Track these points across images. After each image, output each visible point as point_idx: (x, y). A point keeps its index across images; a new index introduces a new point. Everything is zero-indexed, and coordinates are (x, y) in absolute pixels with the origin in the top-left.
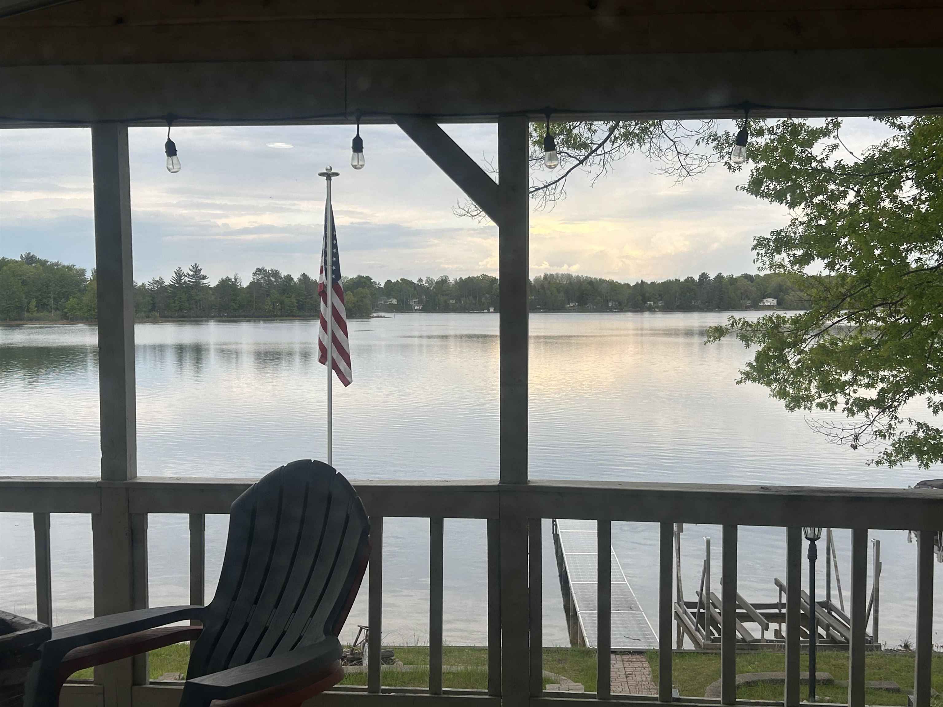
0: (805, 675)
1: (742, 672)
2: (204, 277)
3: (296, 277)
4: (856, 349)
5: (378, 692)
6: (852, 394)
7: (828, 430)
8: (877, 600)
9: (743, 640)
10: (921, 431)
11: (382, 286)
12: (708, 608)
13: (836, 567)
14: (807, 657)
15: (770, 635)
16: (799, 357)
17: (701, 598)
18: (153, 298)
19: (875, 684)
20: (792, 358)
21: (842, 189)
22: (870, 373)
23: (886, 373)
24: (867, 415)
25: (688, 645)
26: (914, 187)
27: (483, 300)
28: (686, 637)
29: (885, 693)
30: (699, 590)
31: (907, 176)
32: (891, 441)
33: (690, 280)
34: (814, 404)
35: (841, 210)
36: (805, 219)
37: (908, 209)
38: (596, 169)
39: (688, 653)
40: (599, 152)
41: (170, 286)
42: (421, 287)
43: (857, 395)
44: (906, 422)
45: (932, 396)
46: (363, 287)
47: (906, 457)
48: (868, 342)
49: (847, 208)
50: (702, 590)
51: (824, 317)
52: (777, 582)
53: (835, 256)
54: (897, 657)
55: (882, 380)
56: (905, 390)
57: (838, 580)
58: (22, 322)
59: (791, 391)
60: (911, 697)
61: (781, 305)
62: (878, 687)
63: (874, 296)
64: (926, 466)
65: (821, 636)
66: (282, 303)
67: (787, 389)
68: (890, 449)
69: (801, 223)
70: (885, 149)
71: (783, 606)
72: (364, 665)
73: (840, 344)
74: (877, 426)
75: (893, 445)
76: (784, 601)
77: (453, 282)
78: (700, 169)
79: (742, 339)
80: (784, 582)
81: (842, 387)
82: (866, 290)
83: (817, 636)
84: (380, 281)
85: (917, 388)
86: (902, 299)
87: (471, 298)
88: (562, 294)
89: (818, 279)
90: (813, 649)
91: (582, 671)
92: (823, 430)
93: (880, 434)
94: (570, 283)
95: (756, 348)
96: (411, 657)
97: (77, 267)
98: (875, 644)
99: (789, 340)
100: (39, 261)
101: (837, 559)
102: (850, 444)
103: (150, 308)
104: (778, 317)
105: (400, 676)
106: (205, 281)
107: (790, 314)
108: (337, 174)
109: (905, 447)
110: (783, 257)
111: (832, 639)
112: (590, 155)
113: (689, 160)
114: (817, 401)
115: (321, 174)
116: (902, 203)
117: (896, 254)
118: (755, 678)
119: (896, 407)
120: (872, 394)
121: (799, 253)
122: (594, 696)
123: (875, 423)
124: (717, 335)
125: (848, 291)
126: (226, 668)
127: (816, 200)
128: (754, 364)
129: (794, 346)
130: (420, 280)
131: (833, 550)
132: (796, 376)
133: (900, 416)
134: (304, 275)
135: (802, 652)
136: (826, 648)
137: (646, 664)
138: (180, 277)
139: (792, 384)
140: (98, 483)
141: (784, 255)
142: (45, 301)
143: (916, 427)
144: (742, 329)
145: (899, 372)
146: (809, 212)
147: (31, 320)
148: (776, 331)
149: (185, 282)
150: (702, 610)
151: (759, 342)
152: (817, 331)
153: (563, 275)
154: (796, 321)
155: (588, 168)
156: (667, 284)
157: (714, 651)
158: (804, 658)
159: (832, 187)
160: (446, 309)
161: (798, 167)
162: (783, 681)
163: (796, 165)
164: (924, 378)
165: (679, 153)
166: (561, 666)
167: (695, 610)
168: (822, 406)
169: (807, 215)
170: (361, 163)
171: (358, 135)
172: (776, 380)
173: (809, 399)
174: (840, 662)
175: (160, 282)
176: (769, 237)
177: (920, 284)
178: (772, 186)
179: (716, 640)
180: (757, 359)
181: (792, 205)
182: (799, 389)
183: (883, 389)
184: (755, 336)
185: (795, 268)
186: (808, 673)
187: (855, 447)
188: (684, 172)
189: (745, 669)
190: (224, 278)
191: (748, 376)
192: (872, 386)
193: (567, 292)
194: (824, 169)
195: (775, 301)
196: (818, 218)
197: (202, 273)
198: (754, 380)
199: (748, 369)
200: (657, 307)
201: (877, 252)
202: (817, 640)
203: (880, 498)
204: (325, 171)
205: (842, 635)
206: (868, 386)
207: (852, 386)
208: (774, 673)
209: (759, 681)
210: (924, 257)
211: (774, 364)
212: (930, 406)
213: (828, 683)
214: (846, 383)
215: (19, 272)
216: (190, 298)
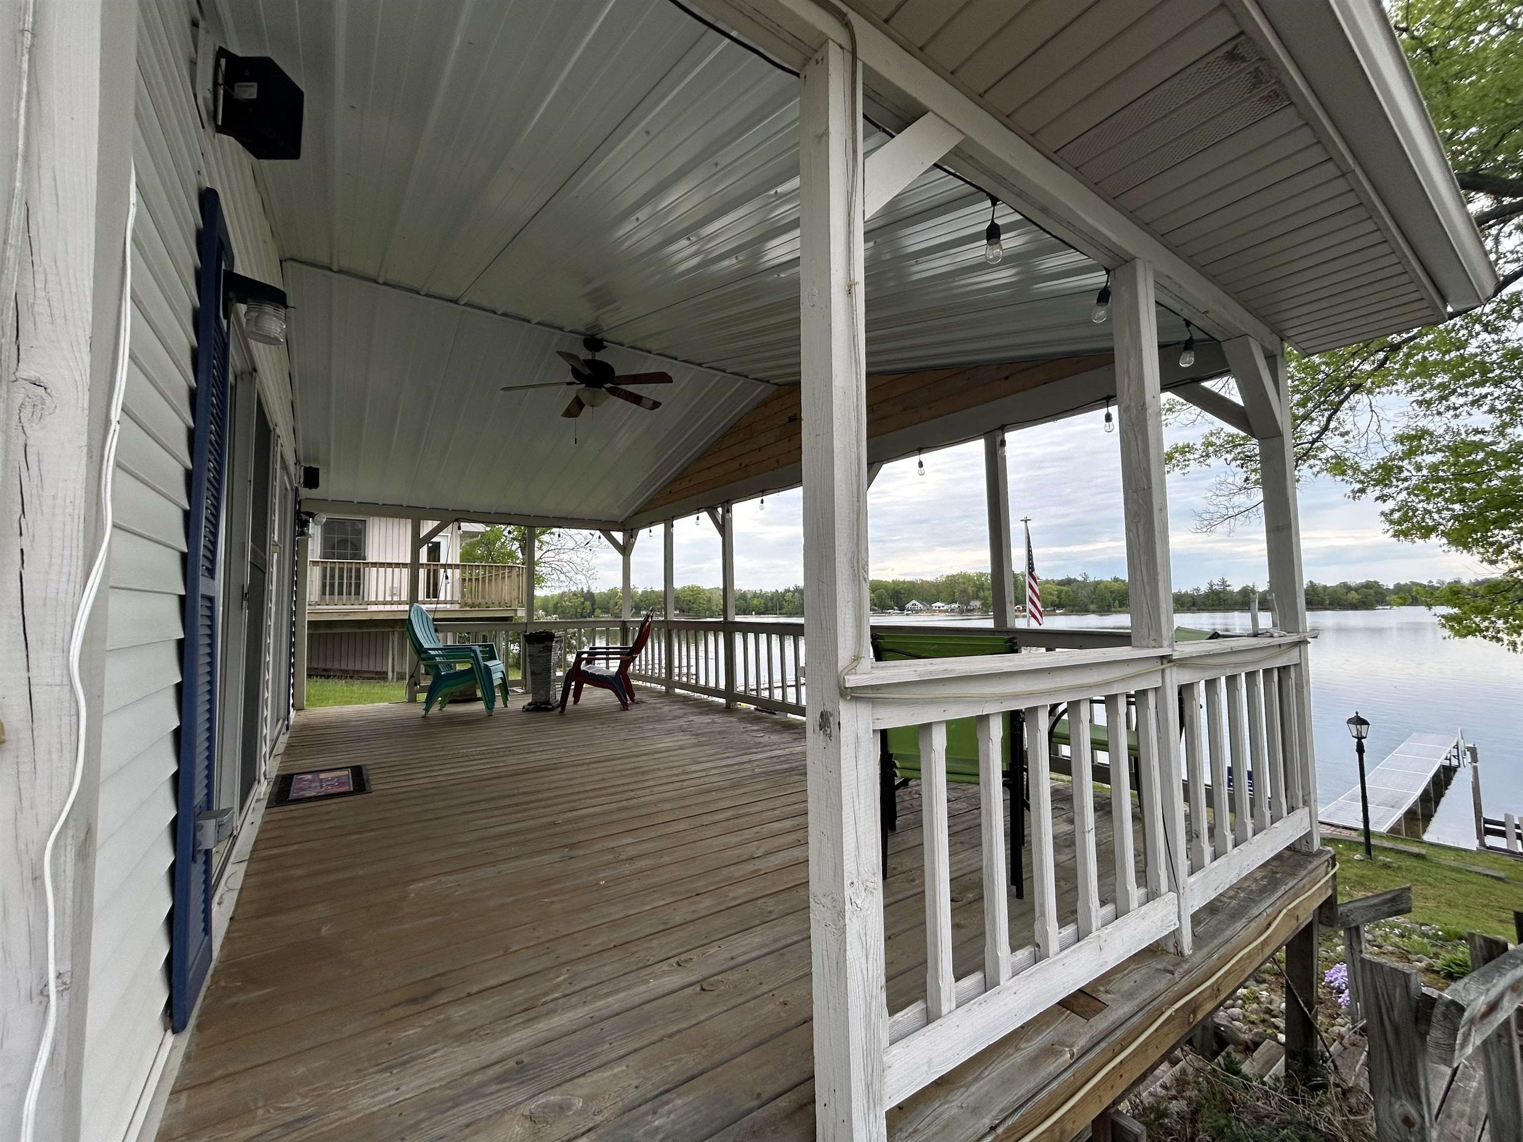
41: (1205, 592)
58: (1110, 612)
106: (1230, 588)
130: (1430, 582)
138: (1212, 586)
149: (1216, 589)
175: (1198, 590)
197: (1228, 584)
216: (1219, 599)
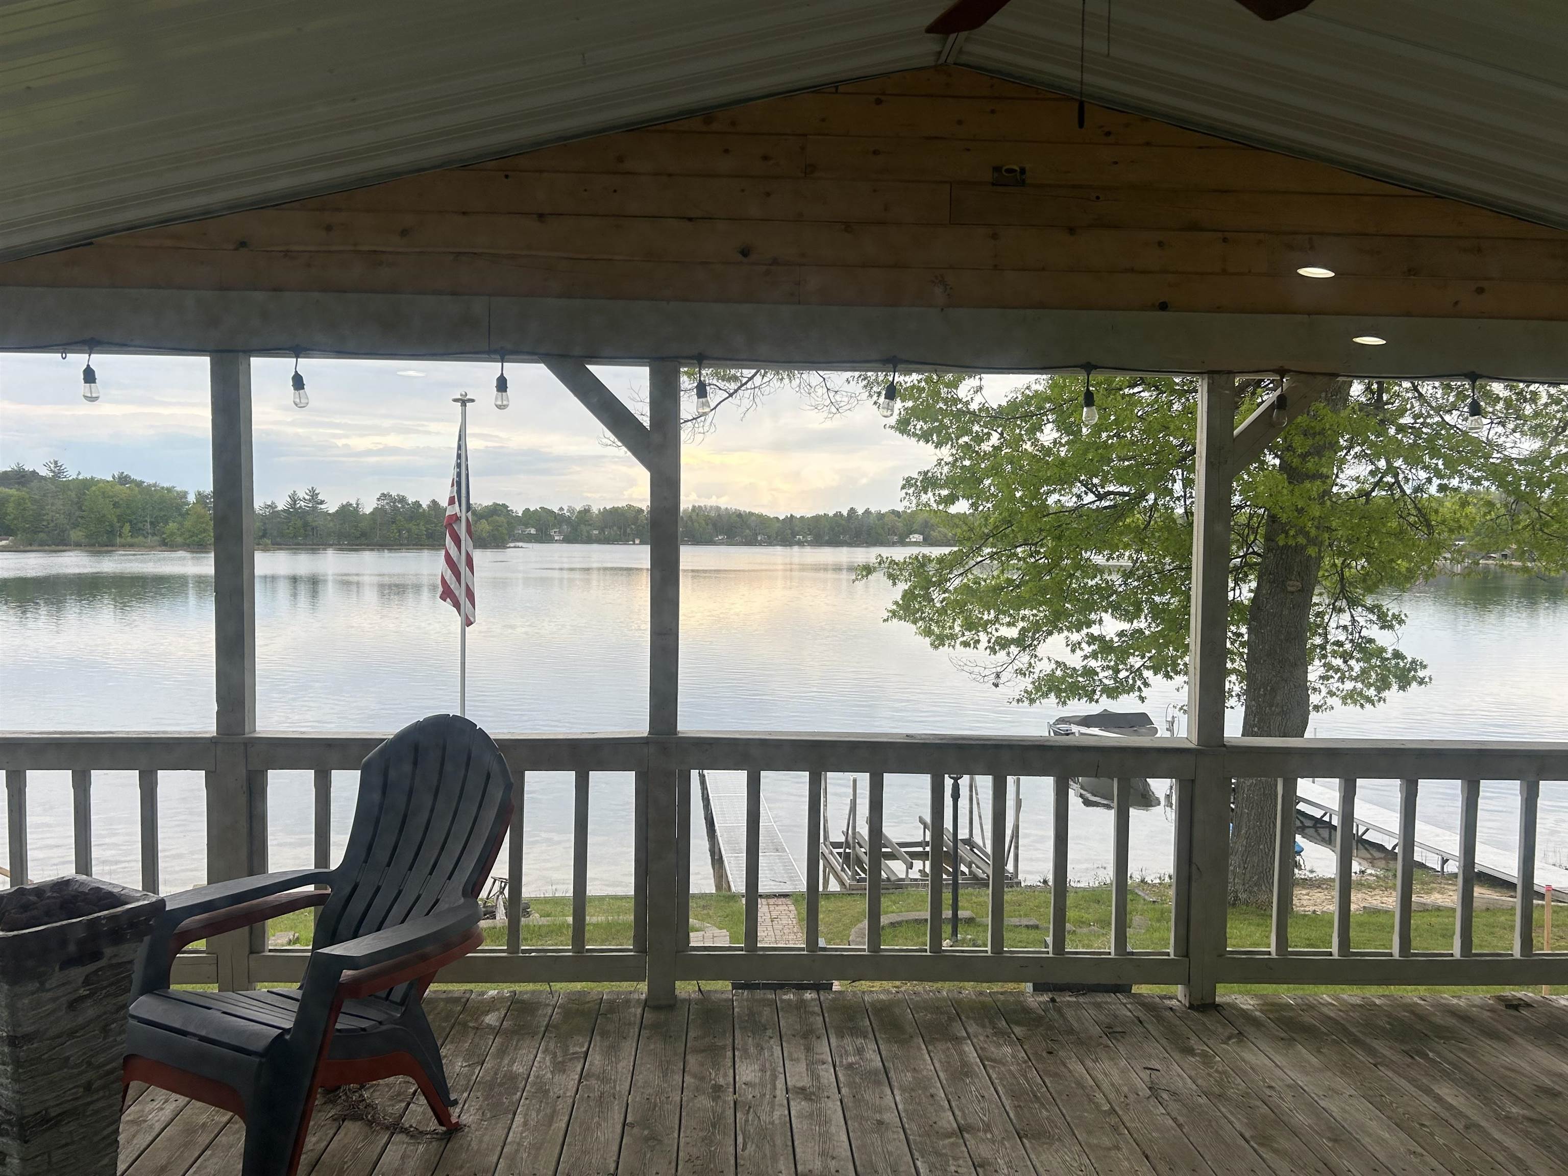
0: (947, 913)
1: (886, 913)
2: (322, 502)
3: (425, 504)
4: (998, 589)
5: (518, 953)
6: (994, 632)
7: (972, 669)
8: (1017, 837)
9: (888, 879)
10: (1059, 669)
11: (520, 515)
12: (854, 847)
13: (978, 804)
14: (950, 896)
15: (914, 874)
16: (944, 595)
17: (847, 838)
18: (265, 524)
19: (1015, 921)
20: (937, 596)
21: (986, 431)
22: (1011, 612)
23: (1027, 612)
24: (1008, 654)
25: (834, 886)
26: (1055, 431)
27: (628, 530)
28: (832, 878)
29: (1024, 930)
30: (845, 830)
31: (1048, 419)
32: (1031, 680)
33: (838, 515)
34: (958, 642)
35: (985, 452)
36: (951, 459)
37: (1048, 451)
38: (746, 403)
39: (834, 894)
40: (749, 385)
41: (284, 511)
42: (563, 515)
43: (998, 634)
44: (1046, 660)
45: (1070, 634)
46: (499, 516)
47: (1045, 695)
48: (1010, 581)
49: (991, 449)
50: (848, 830)
51: (967, 557)
52: (921, 820)
53: (978, 498)
54: (1036, 893)
55: (1023, 619)
56: (1045, 629)
57: (980, 817)
58: (114, 548)
59: (936, 629)
60: (1047, 939)
61: (928, 541)
62: (1018, 924)
63: (1015, 537)
64: (1064, 703)
65: (963, 873)
66: (409, 531)
67: (932, 627)
68: (1030, 687)
69: (947, 464)
70: (1027, 392)
71: (927, 844)
72: (498, 918)
73: (983, 583)
74: (1017, 665)
75: (1033, 683)
76: (928, 839)
77: (597, 512)
78: (848, 407)
79: (889, 577)
80: (928, 819)
81: (985, 625)
82: (1007, 531)
83: (959, 873)
84: (518, 509)
85: (1056, 627)
86: (1042, 540)
87: (615, 528)
88: (710, 526)
89: (962, 517)
90: (955, 886)
91: (727, 916)
92: (966, 668)
93: (1020, 672)
94: (719, 515)
95: (903, 586)
96: (548, 908)
97: (178, 489)
98: (1015, 880)
99: (934, 579)
100: (134, 481)
101: (979, 796)
102: (991, 682)
103: (261, 534)
104: (924, 556)
105: (536, 929)
106: (322, 506)
107: (936, 552)
108: (473, 401)
109: (1045, 685)
110: (929, 497)
111: (975, 877)
112: (739, 388)
113: (838, 397)
114: (961, 639)
115: (455, 400)
116: (1043, 446)
117: (1036, 495)
118: (900, 919)
119: (1035, 646)
120: (1012, 633)
121: (945, 492)
122: (741, 949)
123: (1016, 661)
124: (864, 573)
125: (991, 531)
126: (355, 936)
127: (961, 441)
128: (901, 602)
129: (939, 585)
130: (561, 509)
131: (976, 787)
132: (940, 615)
133: (1040, 655)
134: (434, 502)
135: (944, 890)
136: (967, 886)
137: (792, 908)
138: (295, 501)
139: (936, 623)
140: (213, 737)
141: (930, 494)
142: (140, 525)
143: (1054, 666)
144: (889, 568)
145: (1039, 611)
146: (955, 452)
147: (123, 546)
148: (921, 570)
149: (300, 507)
150: (848, 850)
151: (906, 581)
152: (961, 570)
153: (711, 507)
154: (941, 560)
155: (737, 401)
156: (817, 519)
157: (859, 892)
158: (947, 896)
159: (976, 428)
160: (590, 540)
161: (944, 408)
162: (926, 920)
163: (941, 405)
164: (1062, 617)
165: (828, 389)
166: (705, 912)
167: (841, 850)
168: (966, 644)
169: (952, 455)
170: (505, 403)
171: (502, 374)
172: (922, 619)
173: (953, 637)
174: (981, 899)
175: (272, 506)
176: (916, 476)
177: (1060, 526)
178: (918, 427)
179: (863, 880)
180: (904, 597)
181: (938, 445)
182: (943, 627)
183: (1023, 628)
184: (902, 575)
185: (941, 507)
186: (951, 912)
187: (996, 685)
188: (834, 410)
189: (890, 909)
190: (344, 503)
191: (894, 614)
192: (1014, 625)
193: (715, 525)
194: (969, 412)
195: (921, 537)
196: (964, 458)
197: (320, 497)
198: (900, 618)
199: (895, 607)
200: (806, 542)
201: (1018, 494)
202: (960, 877)
203: (1019, 745)
204: (460, 397)
205: (984, 872)
206: (1009, 624)
207: (994, 624)
208: (917, 913)
209: (903, 921)
210: (1063, 499)
211: (920, 602)
212: (1068, 645)
213: (970, 921)
214: (988, 622)
215: (111, 494)
216: (306, 525)
